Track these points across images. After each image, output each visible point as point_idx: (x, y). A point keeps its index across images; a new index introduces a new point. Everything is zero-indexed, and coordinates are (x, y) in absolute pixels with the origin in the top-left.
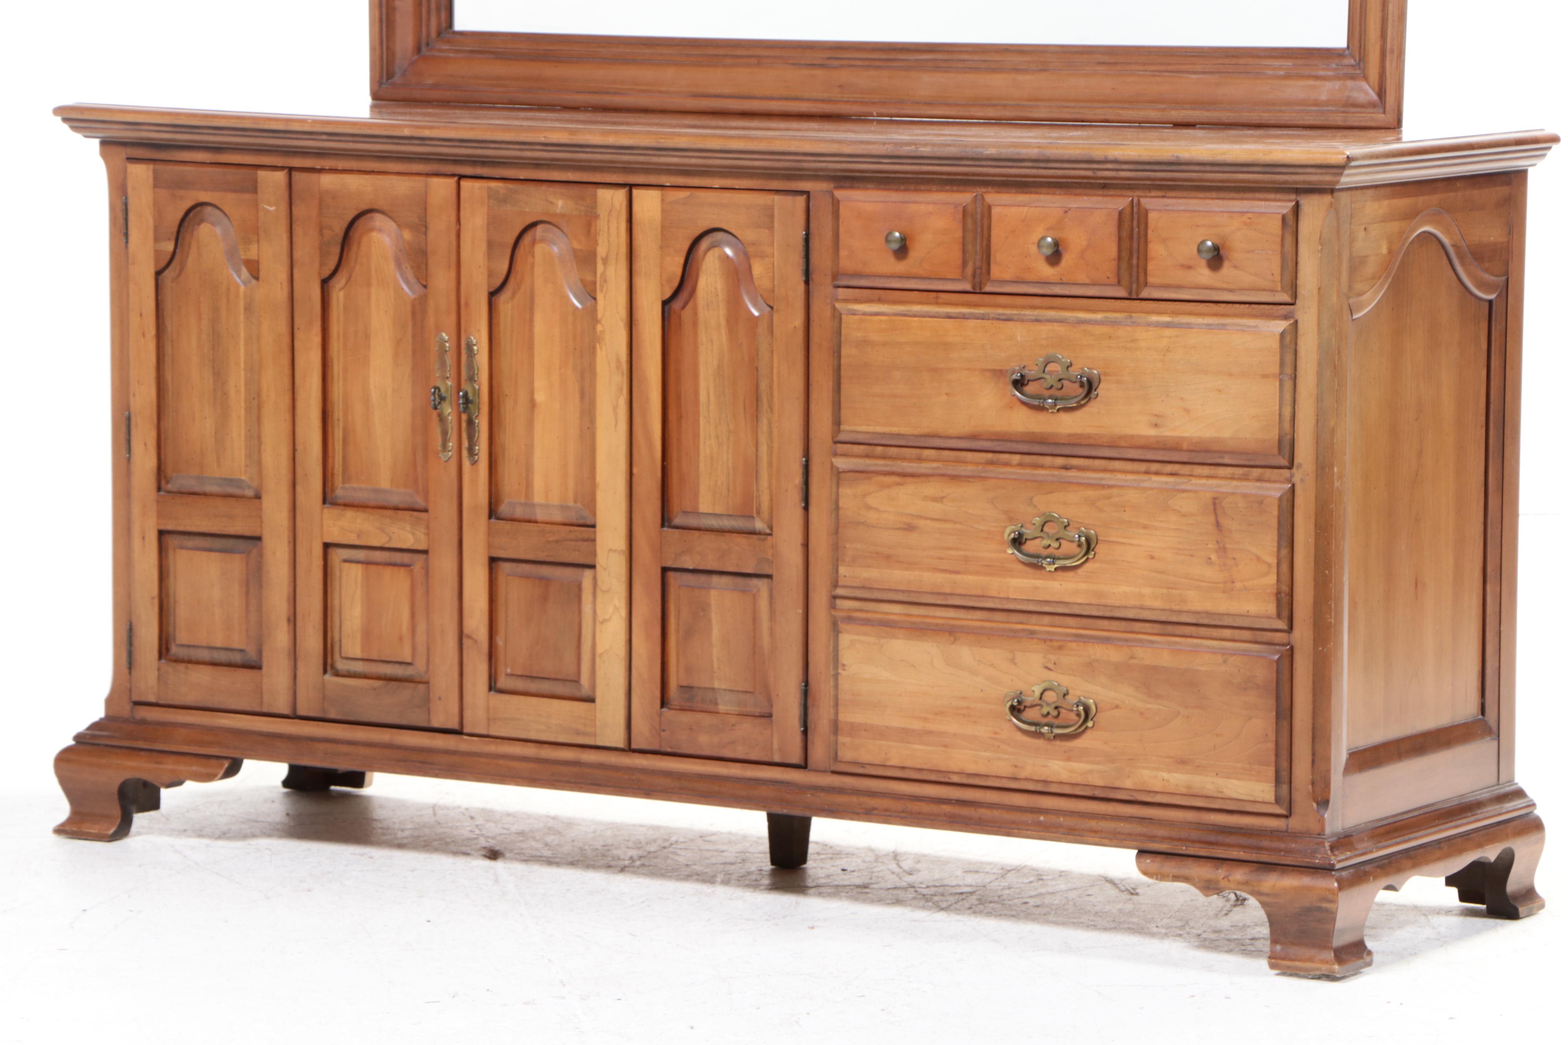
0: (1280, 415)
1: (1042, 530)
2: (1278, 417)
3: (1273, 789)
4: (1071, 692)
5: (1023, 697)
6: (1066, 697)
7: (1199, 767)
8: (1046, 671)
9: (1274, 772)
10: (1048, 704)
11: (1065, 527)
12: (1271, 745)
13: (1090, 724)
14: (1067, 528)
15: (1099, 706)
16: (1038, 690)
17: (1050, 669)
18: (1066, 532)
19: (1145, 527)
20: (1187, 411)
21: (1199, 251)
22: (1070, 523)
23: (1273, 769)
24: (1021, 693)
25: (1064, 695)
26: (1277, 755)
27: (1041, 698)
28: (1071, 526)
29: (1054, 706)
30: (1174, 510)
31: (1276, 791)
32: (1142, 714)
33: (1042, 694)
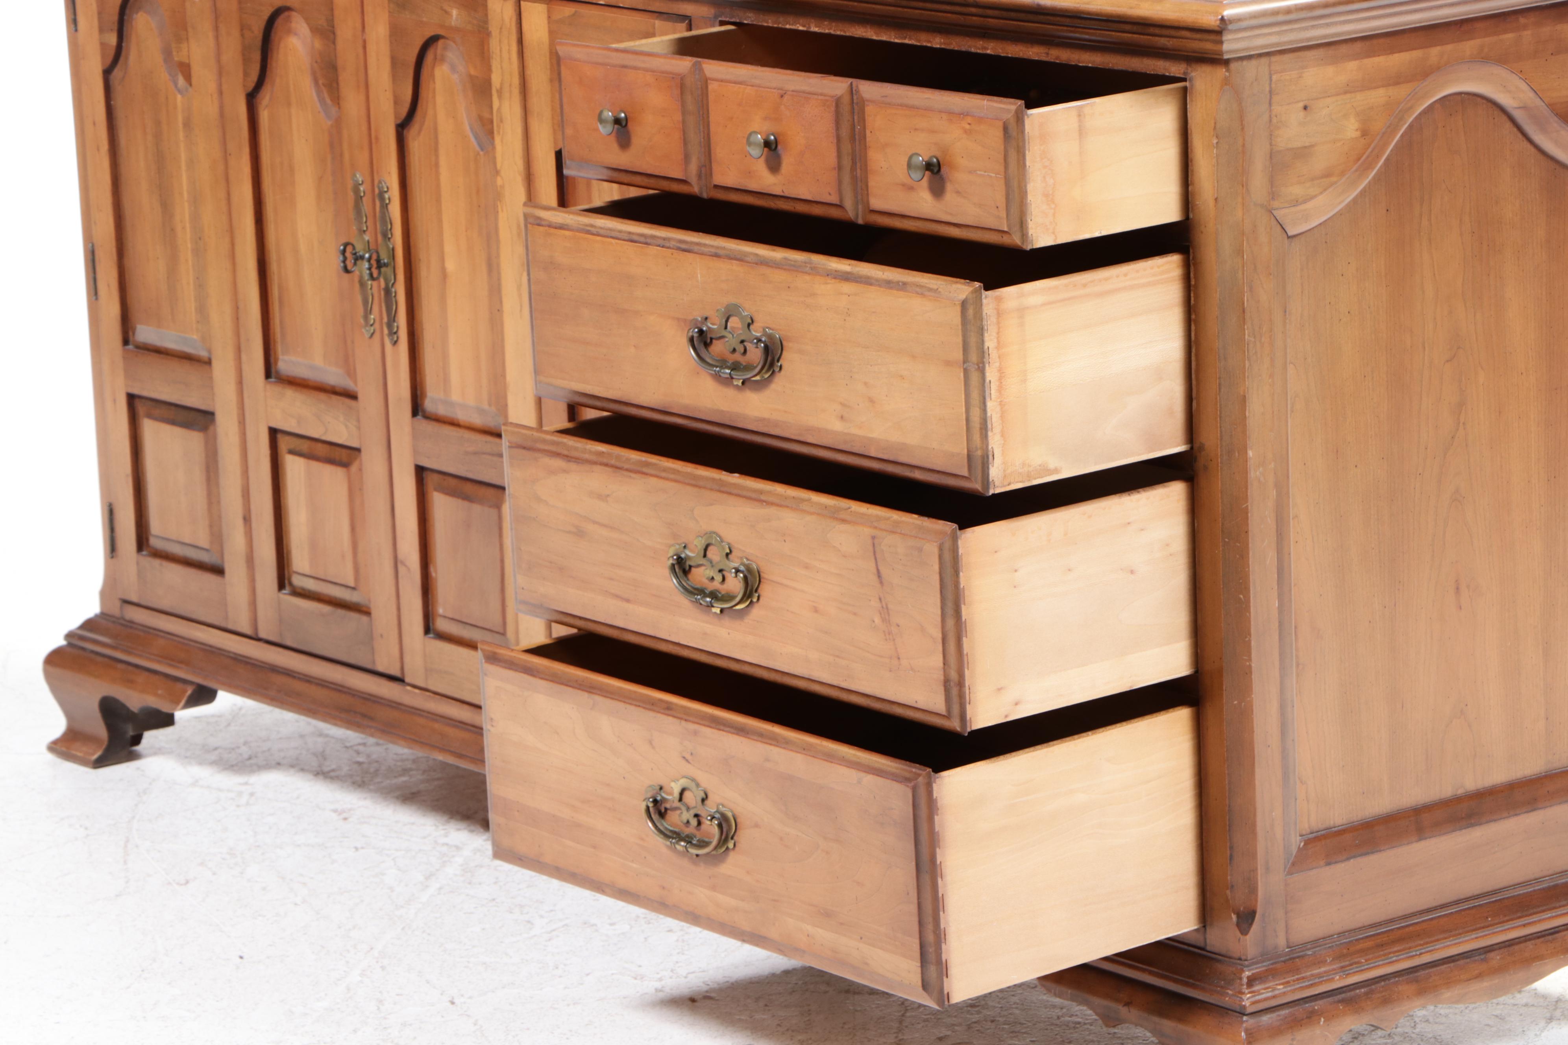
0: (968, 420)
1: (705, 556)
2: (965, 422)
3: (919, 970)
4: (710, 796)
5: (664, 795)
6: (706, 802)
7: (842, 924)
8: (684, 762)
9: (918, 947)
10: (688, 809)
11: (727, 555)
12: (914, 908)
13: (731, 845)
14: (730, 556)
15: (738, 820)
16: (676, 789)
17: (687, 761)
18: (727, 562)
19: (807, 567)
20: (872, 401)
21: (909, 166)
22: (732, 549)
23: (917, 941)
24: (661, 788)
25: (703, 800)
26: (921, 923)
27: (680, 800)
28: (734, 554)
29: (692, 812)
30: (834, 547)
31: (923, 973)
32: (781, 839)
33: (681, 794)
